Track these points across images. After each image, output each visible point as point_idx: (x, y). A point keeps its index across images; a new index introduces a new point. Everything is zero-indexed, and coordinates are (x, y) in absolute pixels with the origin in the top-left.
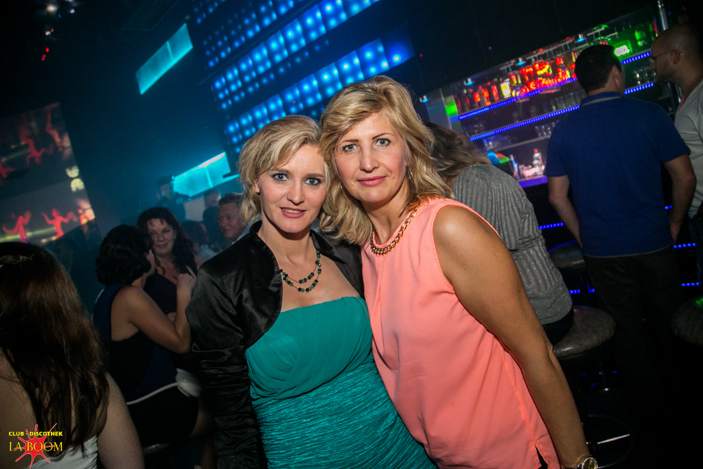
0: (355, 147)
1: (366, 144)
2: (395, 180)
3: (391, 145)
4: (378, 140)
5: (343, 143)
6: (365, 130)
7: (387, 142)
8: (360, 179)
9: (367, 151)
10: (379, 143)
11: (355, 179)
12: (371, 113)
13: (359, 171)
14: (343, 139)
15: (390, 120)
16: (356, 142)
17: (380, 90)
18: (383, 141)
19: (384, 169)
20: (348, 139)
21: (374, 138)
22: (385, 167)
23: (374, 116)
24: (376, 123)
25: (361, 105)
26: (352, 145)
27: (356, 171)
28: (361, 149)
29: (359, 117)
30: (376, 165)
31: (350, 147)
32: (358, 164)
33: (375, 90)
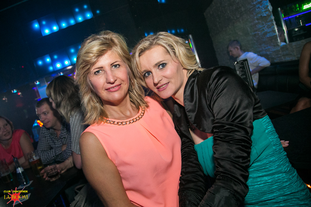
0: (100, 71)
1: (107, 68)
2: (126, 85)
3: (120, 67)
4: (113, 66)
5: (93, 69)
6: (105, 61)
7: (118, 66)
8: (107, 88)
9: (109, 72)
10: (114, 67)
11: (104, 89)
12: (107, 50)
13: (106, 84)
14: (93, 68)
15: (118, 53)
16: (101, 68)
17: (109, 38)
18: (116, 66)
19: (120, 80)
20: (97, 67)
21: (111, 65)
22: (120, 79)
23: (109, 53)
24: (111, 56)
25: (101, 47)
26: (99, 71)
27: (104, 84)
28: (105, 72)
29: (101, 53)
30: (116, 79)
31: (98, 72)
32: (105, 80)
33: (106, 39)
